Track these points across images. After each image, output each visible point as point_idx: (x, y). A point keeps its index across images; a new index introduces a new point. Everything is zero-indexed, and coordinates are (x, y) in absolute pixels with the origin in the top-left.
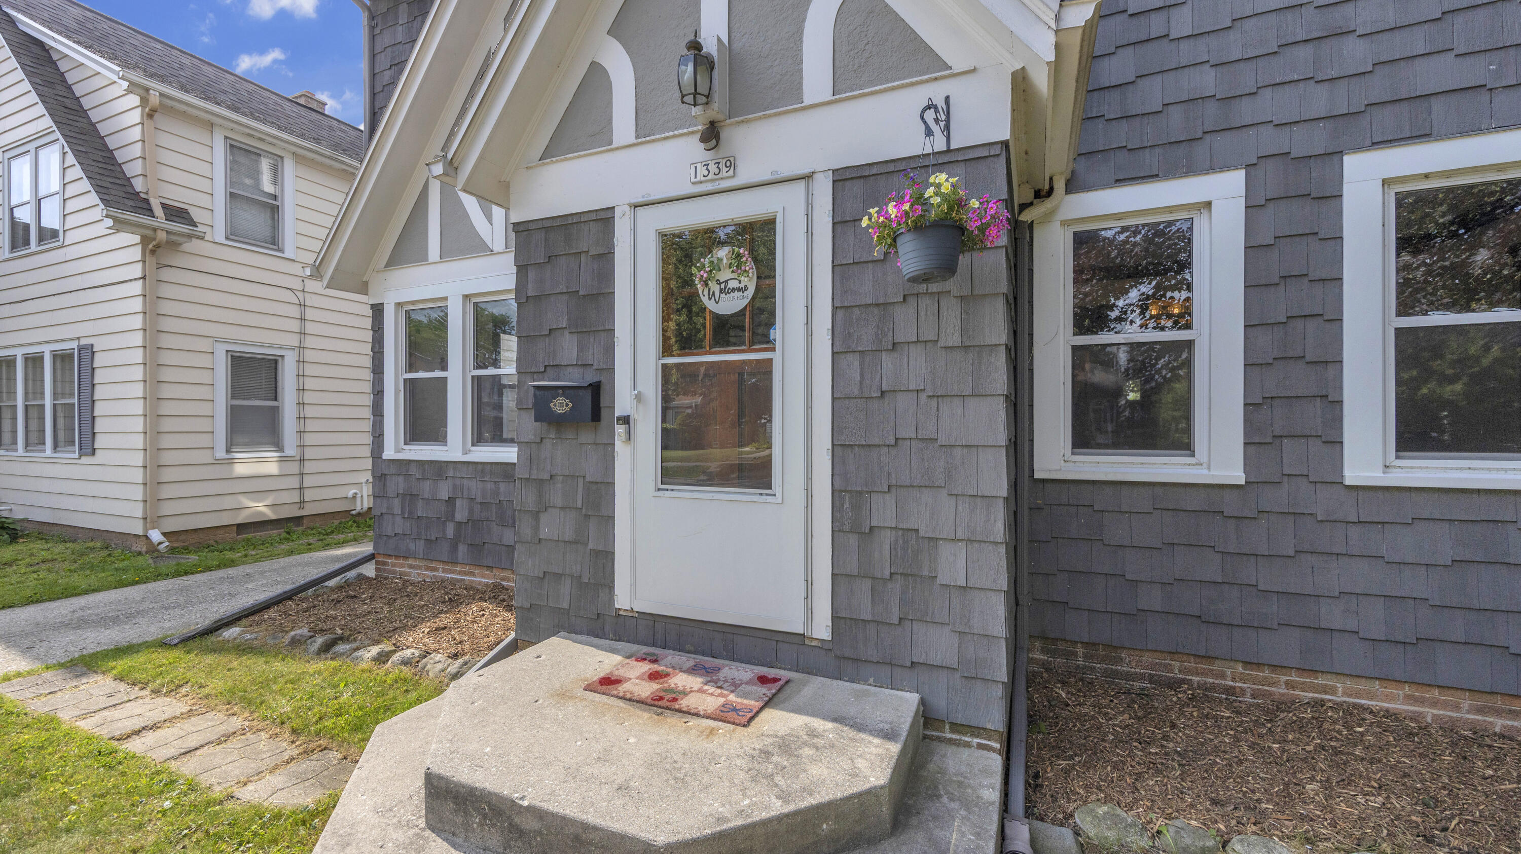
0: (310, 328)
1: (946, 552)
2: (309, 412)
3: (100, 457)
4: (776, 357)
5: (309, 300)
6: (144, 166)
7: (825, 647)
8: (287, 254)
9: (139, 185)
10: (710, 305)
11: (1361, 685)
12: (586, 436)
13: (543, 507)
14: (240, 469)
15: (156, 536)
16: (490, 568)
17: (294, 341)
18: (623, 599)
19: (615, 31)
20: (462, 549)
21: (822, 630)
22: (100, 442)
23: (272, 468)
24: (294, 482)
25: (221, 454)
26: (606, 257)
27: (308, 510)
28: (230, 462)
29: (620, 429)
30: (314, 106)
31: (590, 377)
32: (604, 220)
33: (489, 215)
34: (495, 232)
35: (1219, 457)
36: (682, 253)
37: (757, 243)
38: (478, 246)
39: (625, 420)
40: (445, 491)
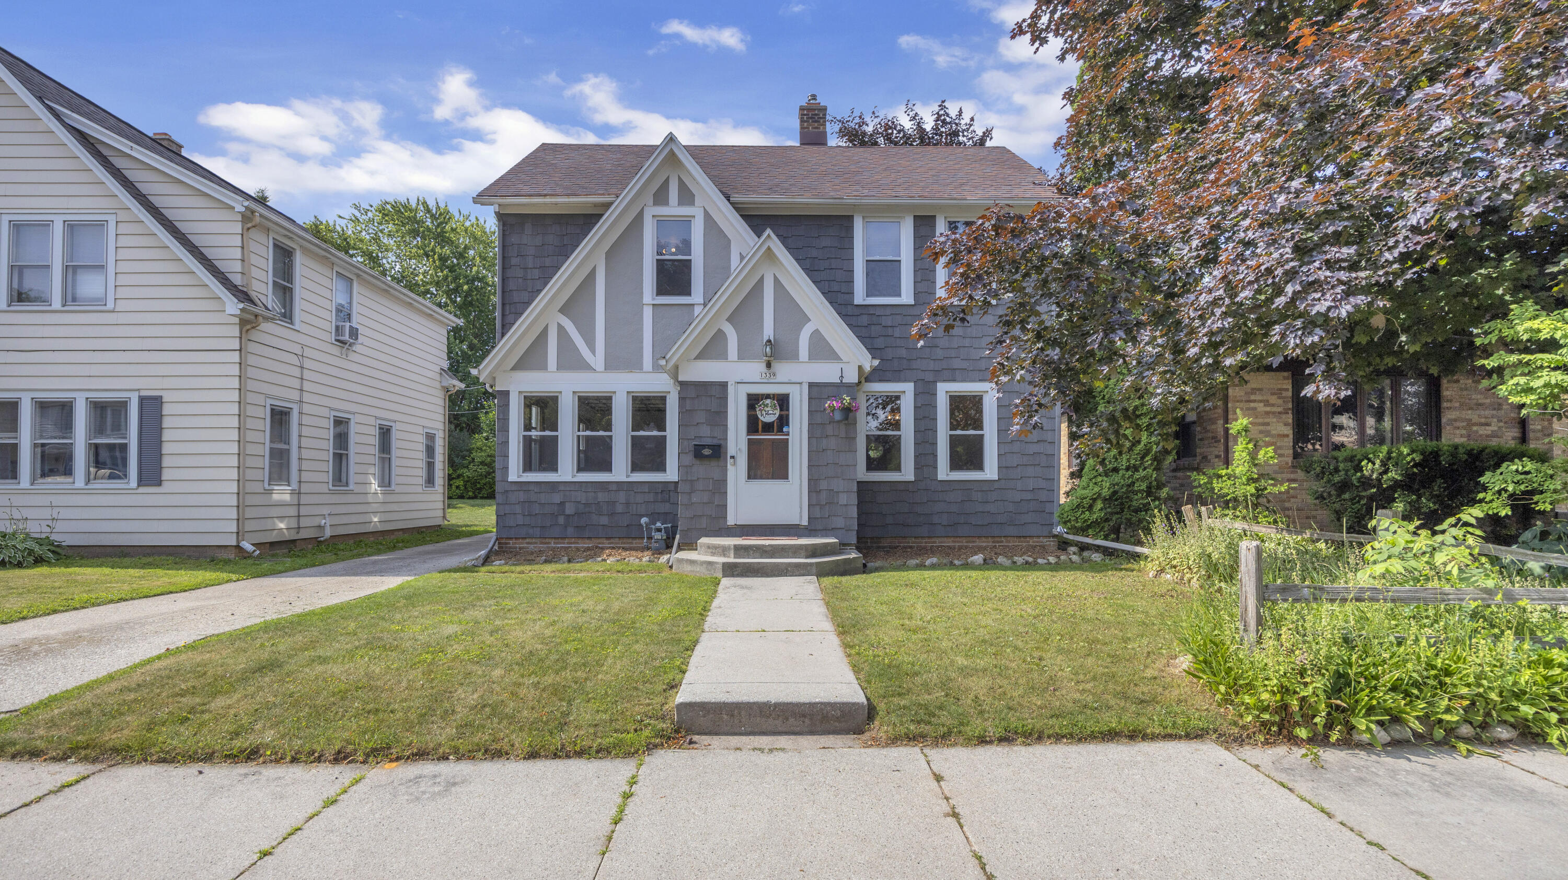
0: (307, 386)
1: (841, 495)
2: (305, 454)
4: (790, 438)
5: (307, 364)
6: (243, 266)
7: (806, 528)
8: (297, 327)
10: (761, 418)
11: (943, 539)
12: (714, 463)
13: (692, 491)
14: (275, 497)
15: (247, 546)
16: (589, 538)
17: (295, 396)
18: (731, 521)
19: (729, 320)
21: (805, 522)
23: (287, 497)
24: (293, 511)
25: (266, 486)
26: (724, 398)
27: (304, 534)
28: (269, 492)
29: (730, 461)
31: (715, 442)
32: (724, 386)
33: (593, 351)
34: (597, 360)
35: (907, 473)
36: (753, 401)
37: (783, 401)
38: (585, 366)
39: (732, 457)
40: (557, 498)
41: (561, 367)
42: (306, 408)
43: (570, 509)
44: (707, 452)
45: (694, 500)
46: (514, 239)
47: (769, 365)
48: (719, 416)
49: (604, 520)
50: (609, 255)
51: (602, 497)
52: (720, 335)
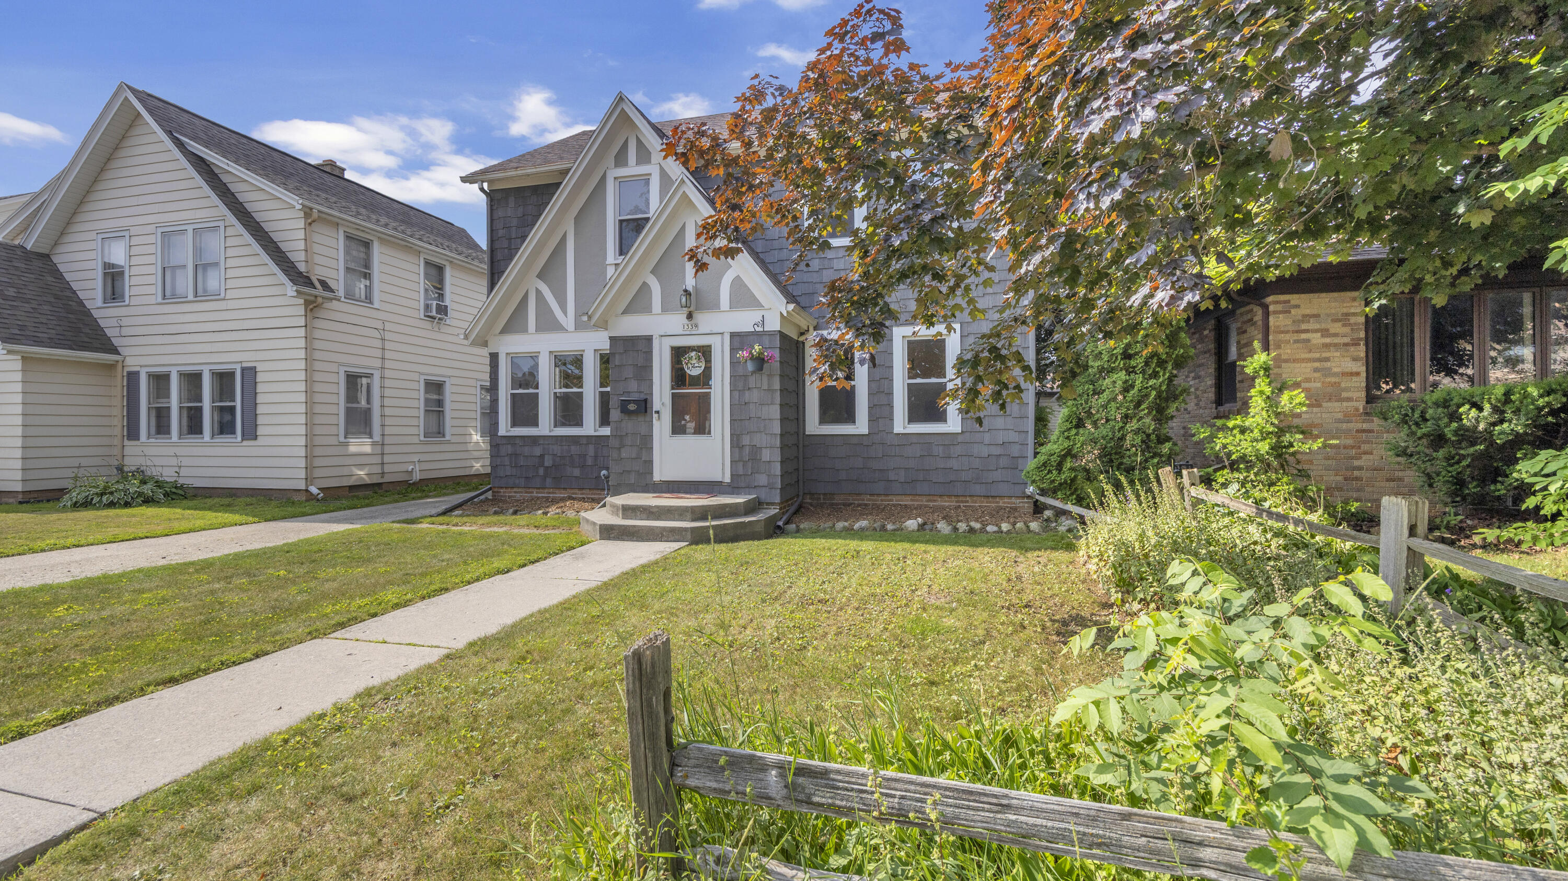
0: (388, 355)
1: (764, 451)
2: (387, 411)
3: (260, 441)
4: (712, 391)
5: (388, 336)
6: (306, 256)
7: (729, 485)
8: (376, 305)
9: (302, 267)
10: (688, 372)
11: (899, 497)
12: (641, 418)
13: (622, 446)
14: (353, 449)
15: (314, 490)
16: (565, 489)
17: (378, 363)
18: (657, 477)
19: (652, 272)
20: (549, 481)
21: (727, 479)
22: (261, 431)
23: (368, 449)
24: (377, 460)
25: (342, 439)
26: (649, 353)
27: (387, 479)
28: (346, 445)
29: (655, 416)
30: (337, 172)
31: (643, 397)
32: (649, 339)
33: (565, 313)
34: (568, 321)
35: (861, 426)
36: (678, 353)
37: (705, 352)
38: (557, 327)
39: (658, 412)
40: (538, 451)
41: (539, 329)
42: (388, 373)
43: (548, 462)
44: (632, 407)
45: (624, 455)
46: (500, 213)
47: (690, 316)
48: (644, 371)
49: (577, 472)
50: (577, 219)
51: (575, 450)
52: (645, 287)
